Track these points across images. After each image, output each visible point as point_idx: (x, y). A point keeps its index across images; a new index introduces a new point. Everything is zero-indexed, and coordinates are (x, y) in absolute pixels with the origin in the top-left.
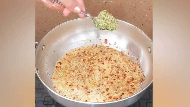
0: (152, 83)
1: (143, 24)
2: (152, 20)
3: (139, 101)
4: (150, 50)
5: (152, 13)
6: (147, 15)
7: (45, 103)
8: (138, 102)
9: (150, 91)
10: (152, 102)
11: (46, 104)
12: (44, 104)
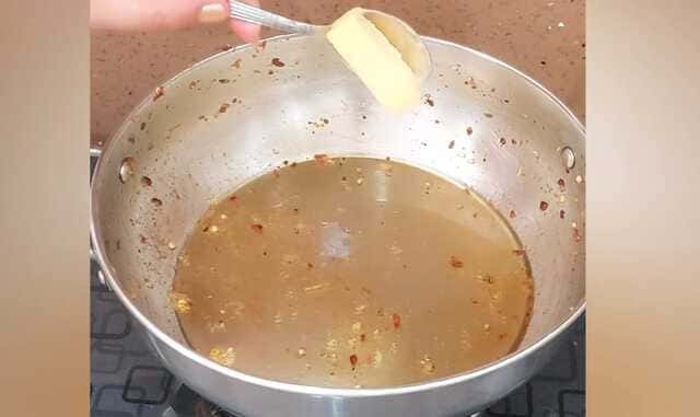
0: (584, 313)
1: (543, 63)
2: (584, 45)
3: (528, 385)
4: (570, 157)
5: (583, 14)
6: (561, 25)
7: (130, 395)
8: (525, 391)
9: (575, 343)
10: (583, 393)
11: (135, 401)
12: (127, 400)
